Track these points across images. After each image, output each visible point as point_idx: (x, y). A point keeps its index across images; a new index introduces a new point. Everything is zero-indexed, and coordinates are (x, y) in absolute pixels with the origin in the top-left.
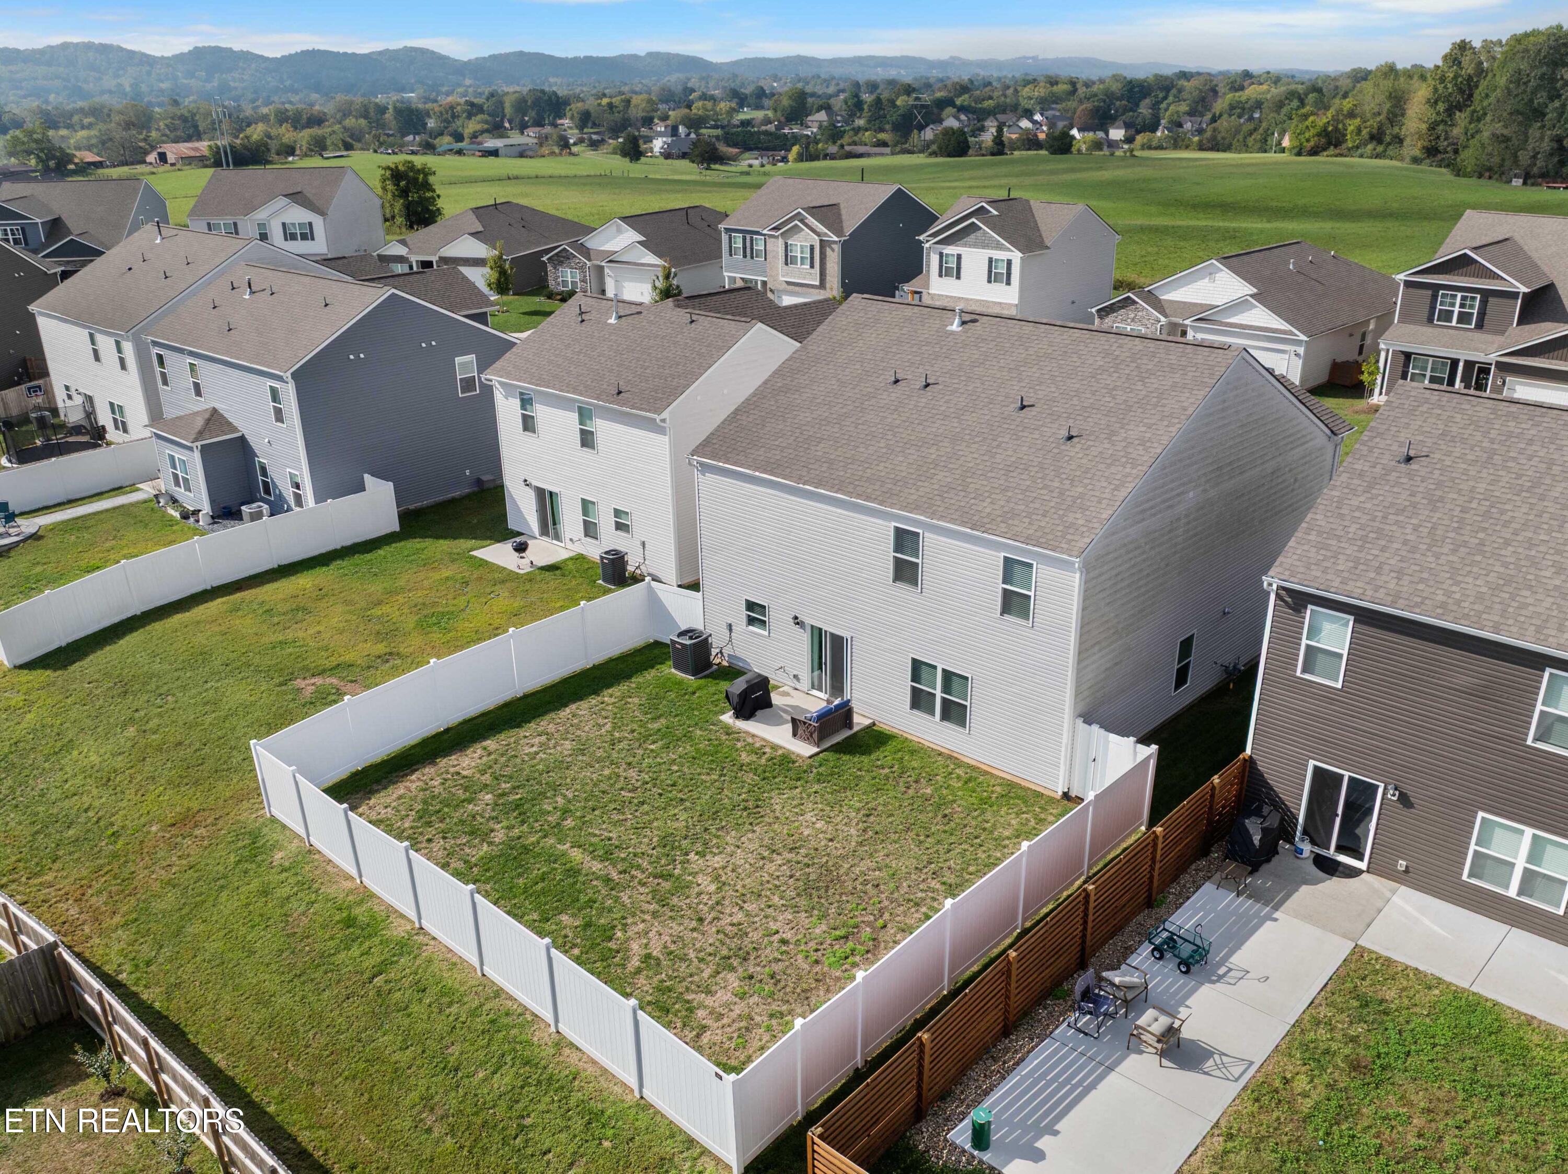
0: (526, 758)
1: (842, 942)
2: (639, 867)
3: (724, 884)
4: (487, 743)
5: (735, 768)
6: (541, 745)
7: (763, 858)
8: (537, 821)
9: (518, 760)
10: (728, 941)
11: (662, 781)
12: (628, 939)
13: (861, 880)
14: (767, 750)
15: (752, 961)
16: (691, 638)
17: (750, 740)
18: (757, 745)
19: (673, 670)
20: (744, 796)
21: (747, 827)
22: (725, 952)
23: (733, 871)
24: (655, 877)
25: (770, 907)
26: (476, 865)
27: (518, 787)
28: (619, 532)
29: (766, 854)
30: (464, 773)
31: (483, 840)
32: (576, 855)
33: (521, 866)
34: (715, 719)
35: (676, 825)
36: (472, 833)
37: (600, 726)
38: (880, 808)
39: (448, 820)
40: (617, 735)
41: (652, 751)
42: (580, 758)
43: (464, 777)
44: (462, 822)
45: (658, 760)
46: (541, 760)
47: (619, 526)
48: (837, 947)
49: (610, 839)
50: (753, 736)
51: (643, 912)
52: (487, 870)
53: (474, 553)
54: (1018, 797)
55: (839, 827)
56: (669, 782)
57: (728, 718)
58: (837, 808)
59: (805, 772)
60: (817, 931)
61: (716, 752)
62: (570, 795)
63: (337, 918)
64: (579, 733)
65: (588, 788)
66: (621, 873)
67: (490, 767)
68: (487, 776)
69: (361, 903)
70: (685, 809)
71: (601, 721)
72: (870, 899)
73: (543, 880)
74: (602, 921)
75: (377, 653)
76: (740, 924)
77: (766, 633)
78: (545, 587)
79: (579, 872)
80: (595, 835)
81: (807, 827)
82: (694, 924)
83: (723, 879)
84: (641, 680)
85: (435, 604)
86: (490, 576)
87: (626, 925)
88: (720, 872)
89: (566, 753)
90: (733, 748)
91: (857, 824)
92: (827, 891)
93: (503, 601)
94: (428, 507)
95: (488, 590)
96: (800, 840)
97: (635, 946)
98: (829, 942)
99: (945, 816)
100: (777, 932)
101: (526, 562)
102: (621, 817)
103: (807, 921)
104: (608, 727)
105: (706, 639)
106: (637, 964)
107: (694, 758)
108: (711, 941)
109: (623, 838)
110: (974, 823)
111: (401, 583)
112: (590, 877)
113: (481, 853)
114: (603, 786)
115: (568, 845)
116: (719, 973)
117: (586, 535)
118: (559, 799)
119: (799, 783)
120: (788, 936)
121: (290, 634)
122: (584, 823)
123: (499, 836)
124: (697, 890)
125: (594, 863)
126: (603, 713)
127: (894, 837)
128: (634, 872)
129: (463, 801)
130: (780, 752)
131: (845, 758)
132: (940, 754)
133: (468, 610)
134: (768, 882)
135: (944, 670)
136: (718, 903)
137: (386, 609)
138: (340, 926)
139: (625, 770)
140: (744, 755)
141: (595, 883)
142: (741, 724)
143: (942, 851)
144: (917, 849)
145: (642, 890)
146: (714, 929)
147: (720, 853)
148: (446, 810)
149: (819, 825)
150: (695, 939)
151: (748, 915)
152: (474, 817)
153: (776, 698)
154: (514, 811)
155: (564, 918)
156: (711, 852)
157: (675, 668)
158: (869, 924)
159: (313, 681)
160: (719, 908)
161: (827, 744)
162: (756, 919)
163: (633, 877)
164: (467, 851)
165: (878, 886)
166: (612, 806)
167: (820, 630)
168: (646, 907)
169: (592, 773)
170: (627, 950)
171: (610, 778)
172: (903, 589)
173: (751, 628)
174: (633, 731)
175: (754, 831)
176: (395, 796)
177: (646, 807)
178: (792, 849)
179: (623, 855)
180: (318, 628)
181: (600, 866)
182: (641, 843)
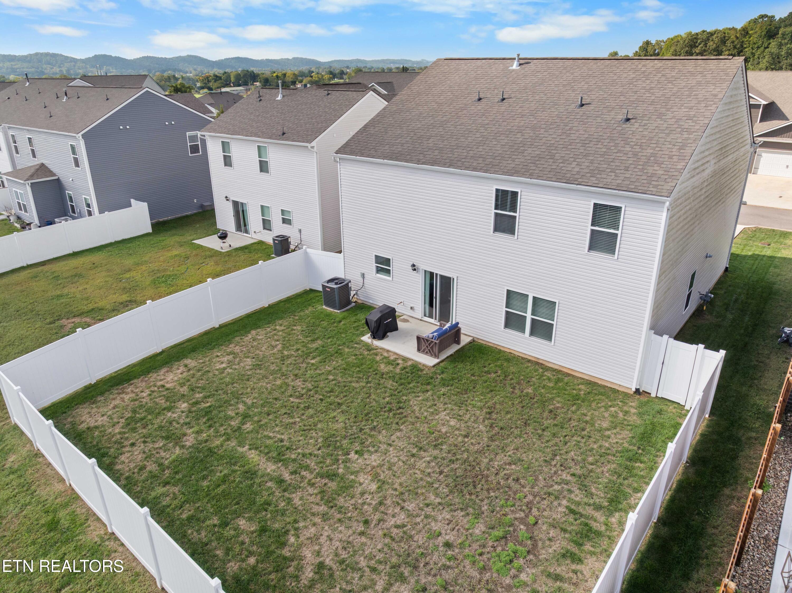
0: (217, 373)
1: (503, 542)
2: (307, 468)
3: (384, 482)
4: (188, 361)
5: (378, 377)
6: (229, 362)
7: (413, 455)
8: (222, 425)
9: (211, 374)
10: (395, 545)
11: (322, 388)
12: (300, 546)
13: (502, 474)
14: (400, 361)
15: (423, 571)
16: (336, 284)
17: (386, 354)
18: (392, 358)
19: (324, 307)
20: (387, 399)
21: (394, 426)
22: (394, 560)
23: (390, 469)
24: (322, 477)
25: (428, 505)
26: (168, 468)
27: (209, 396)
28: (285, 225)
29: (415, 451)
30: (168, 386)
31: (176, 444)
32: (253, 456)
33: (206, 468)
34: (357, 339)
35: (336, 426)
36: (167, 438)
37: (274, 347)
38: (498, 406)
39: (150, 427)
40: (286, 353)
41: (313, 364)
42: (258, 371)
43: (168, 389)
44: (161, 428)
45: (318, 371)
46: (229, 374)
47: (285, 221)
48: (499, 549)
49: (282, 441)
50: (388, 351)
51: (313, 514)
52: (176, 473)
53: (195, 242)
54: (601, 394)
55: (469, 424)
56: (328, 389)
57: (367, 338)
58: (464, 407)
59: (432, 378)
60: (477, 531)
61: (362, 364)
62: (249, 402)
63: (42, 521)
64: (258, 352)
65: (264, 396)
66: (292, 473)
67: (189, 381)
68: (185, 388)
69: (65, 505)
70: (342, 412)
71: (274, 343)
72: (515, 493)
73: (224, 482)
74: (277, 526)
75: (121, 301)
76: (404, 526)
77: (390, 279)
78: (238, 259)
79: (255, 473)
80: (270, 438)
81: (443, 425)
82: (361, 528)
83: (382, 477)
84: (302, 314)
85: (165, 270)
86: (203, 254)
87: (296, 529)
88: (379, 470)
89: (248, 367)
90: (373, 360)
91: (484, 421)
92: (475, 487)
93: (210, 266)
94: (171, 220)
95: (201, 261)
96: (440, 437)
97: (308, 553)
98: (490, 544)
99: (551, 411)
100: (440, 534)
101: (227, 245)
102: (291, 421)
103: (465, 521)
104: (279, 347)
105: (348, 284)
106: (311, 575)
107: (345, 369)
108: (379, 547)
109: (293, 439)
110: (575, 417)
111: (146, 258)
112: (266, 479)
113: (174, 457)
114: (276, 394)
115: (247, 447)
116: (391, 585)
117: (264, 228)
118: (241, 406)
119: (429, 387)
120: (450, 537)
121: (66, 291)
122: (260, 426)
123: (190, 441)
124: (360, 489)
125: (269, 464)
126: (276, 337)
127: (517, 432)
128: (304, 473)
129: (164, 409)
130: (410, 363)
131: (460, 366)
132: (529, 361)
133: (187, 274)
134: (421, 479)
135: (534, 298)
136: (381, 503)
137: (133, 274)
138: (43, 530)
139: (293, 380)
140: (382, 366)
141: (269, 484)
142: (378, 343)
143: (560, 444)
144: (539, 442)
145: (311, 490)
146: (381, 533)
147: (376, 451)
148: (150, 417)
149: (452, 423)
150: (364, 544)
151: (410, 515)
152: (171, 423)
153: (400, 324)
154: (204, 417)
155: (242, 523)
156: (368, 451)
157: (326, 305)
158: (522, 521)
159: (73, 320)
160: (382, 508)
161: (444, 356)
162: (418, 520)
163: (303, 478)
164: (163, 454)
165: (518, 480)
166: (283, 411)
167: (432, 274)
168: (316, 509)
169: (267, 383)
170: (301, 558)
171: (281, 387)
172: (503, 237)
173: (379, 275)
174: (298, 350)
175: (401, 430)
176: (112, 406)
177: (311, 411)
178: (435, 446)
179: (293, 456)
180: (85, 287)
181: (274, 467)
182: (308, 444)
